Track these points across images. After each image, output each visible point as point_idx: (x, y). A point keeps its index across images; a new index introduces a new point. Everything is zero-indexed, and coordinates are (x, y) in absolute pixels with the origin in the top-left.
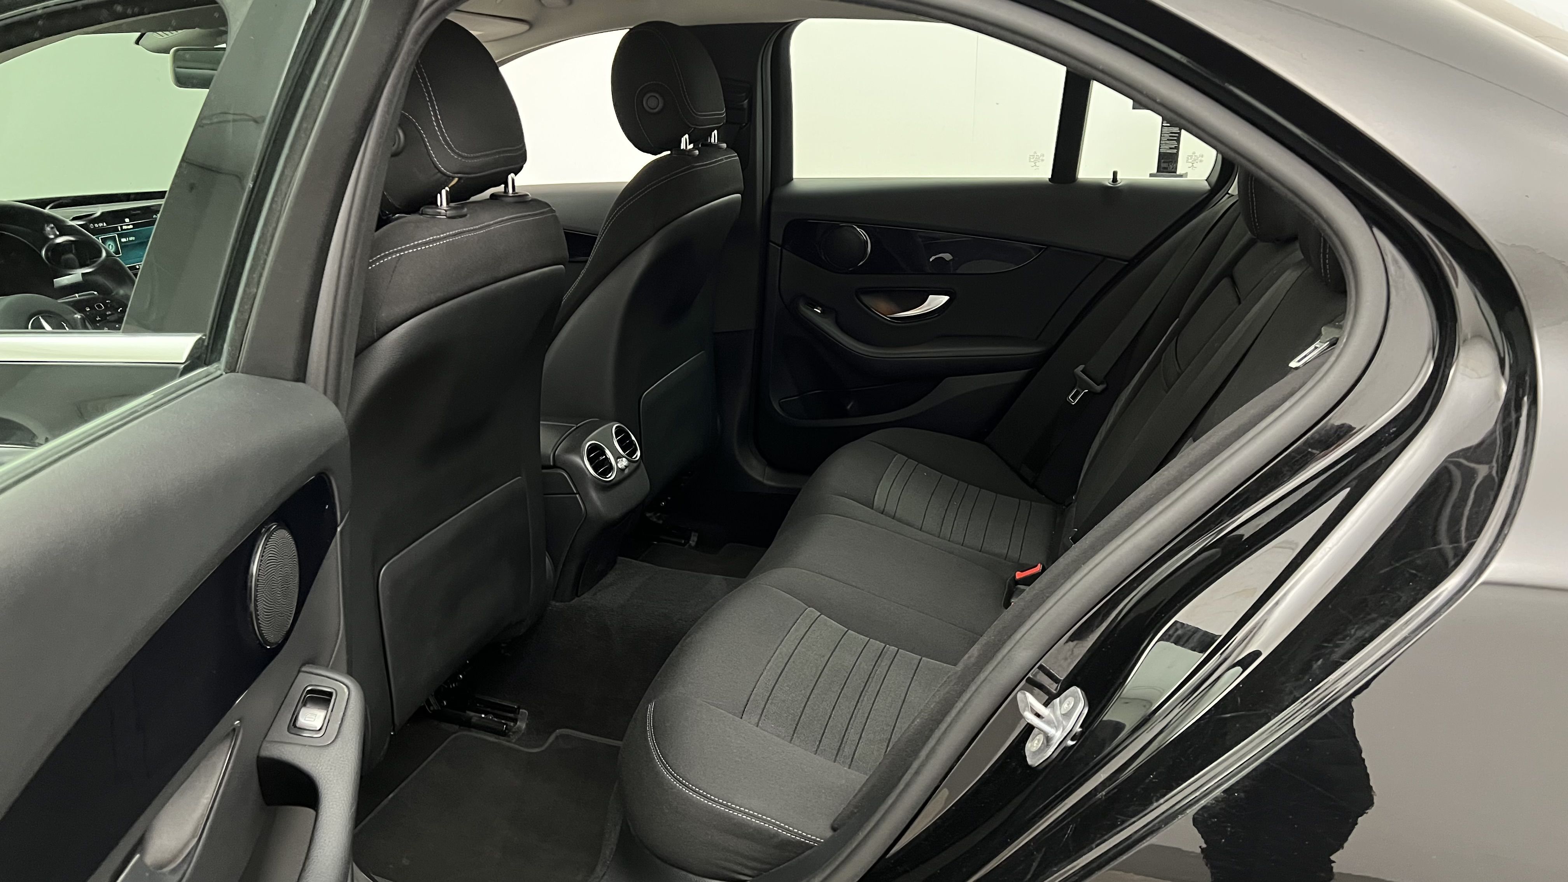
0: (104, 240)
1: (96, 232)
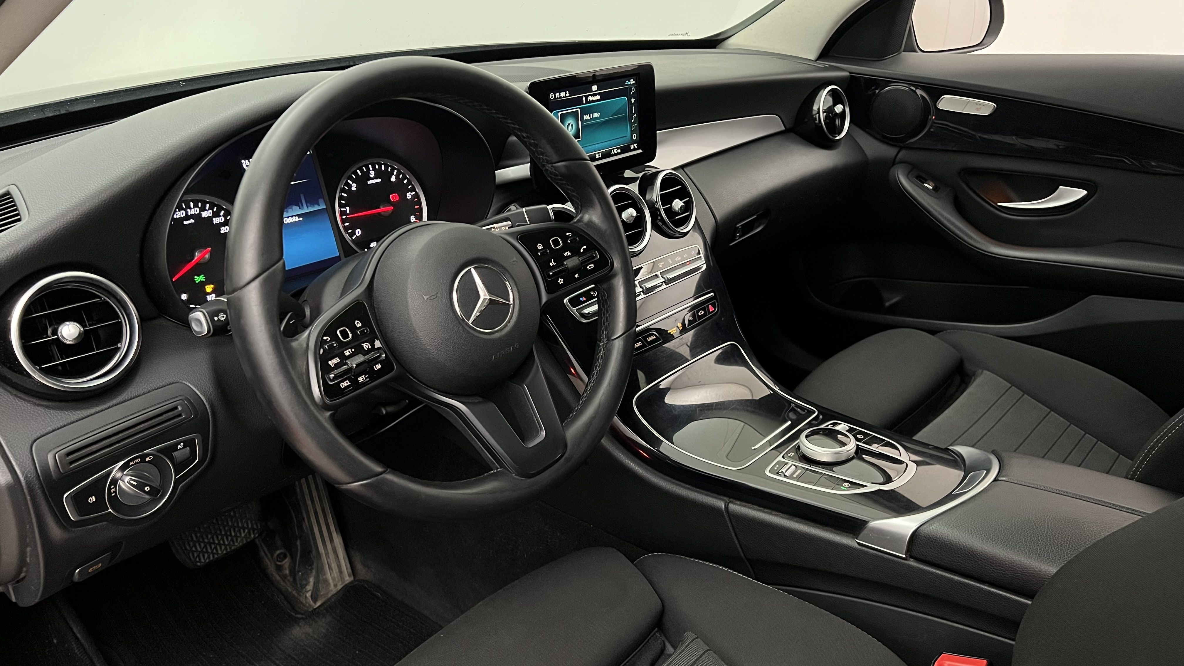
0: (563, 118)
1: (553, 106)
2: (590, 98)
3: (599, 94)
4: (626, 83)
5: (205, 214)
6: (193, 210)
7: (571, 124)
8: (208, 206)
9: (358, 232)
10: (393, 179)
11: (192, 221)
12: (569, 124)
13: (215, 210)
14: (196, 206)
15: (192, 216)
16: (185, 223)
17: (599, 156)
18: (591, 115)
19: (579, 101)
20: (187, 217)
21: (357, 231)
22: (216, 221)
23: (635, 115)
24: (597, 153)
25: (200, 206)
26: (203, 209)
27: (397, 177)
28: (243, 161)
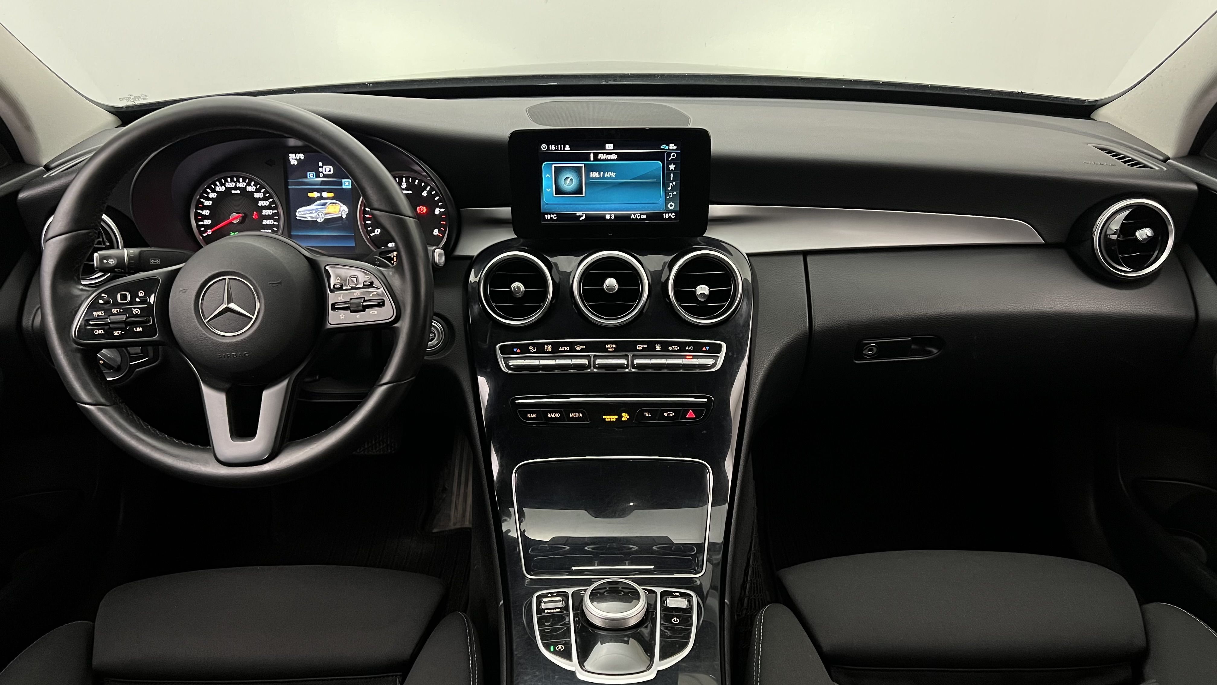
0: (559, 171)
2: (601, 156)
3: (616, 153)
4: (662, 147)
5: (249, 189)
6: (241, 184)
7: (569, 179)
8: (253, 183)
9: (377, 232)
10: (425, 194)
11: (238, 192)
12: (568, 178)
13: (258, 187)
14: (244, 181)
15: (239, 188)
16: (233, 192)
17: (611, 216)
18: (602, 173)
19: (586, 157)
20: (236, 188)
21: (377, 230)
22: (257, 195)
23: (674, 183)
24: (608, 214)
25: (247, 182)
26: (249, 184)
27: (429, 192)
28: (290, 155)
